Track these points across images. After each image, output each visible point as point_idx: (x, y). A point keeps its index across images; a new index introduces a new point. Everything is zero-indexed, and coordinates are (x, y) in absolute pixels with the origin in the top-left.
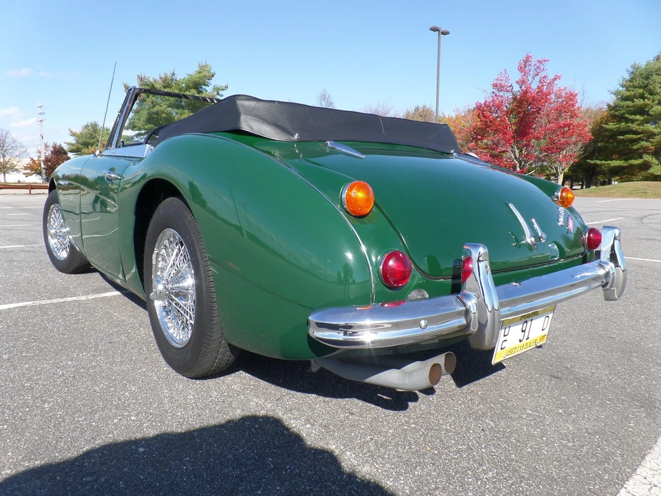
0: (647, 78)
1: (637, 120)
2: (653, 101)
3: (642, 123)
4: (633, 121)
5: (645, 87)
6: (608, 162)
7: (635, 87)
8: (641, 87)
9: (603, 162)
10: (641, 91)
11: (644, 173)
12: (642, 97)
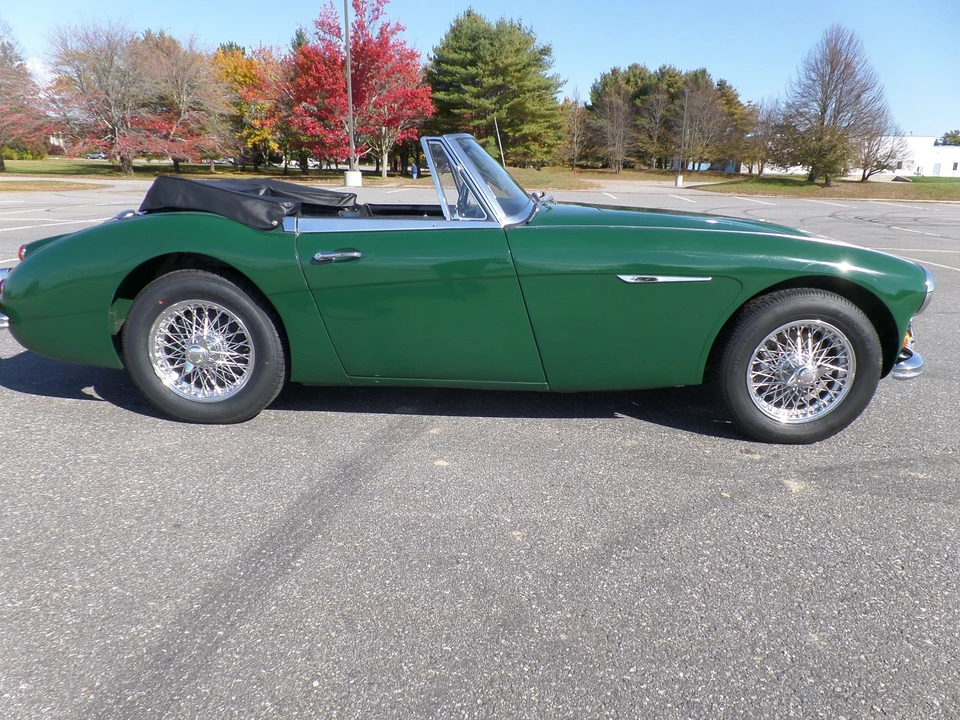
0: (473, 39)
1: (470, 92)
2: (484, 71)
3: (477, 96)
4: (465, 92)
5: (473, 50)
7: (460, 48)
8: (466, 50)
10: (469, 55)
12: (473, 63)
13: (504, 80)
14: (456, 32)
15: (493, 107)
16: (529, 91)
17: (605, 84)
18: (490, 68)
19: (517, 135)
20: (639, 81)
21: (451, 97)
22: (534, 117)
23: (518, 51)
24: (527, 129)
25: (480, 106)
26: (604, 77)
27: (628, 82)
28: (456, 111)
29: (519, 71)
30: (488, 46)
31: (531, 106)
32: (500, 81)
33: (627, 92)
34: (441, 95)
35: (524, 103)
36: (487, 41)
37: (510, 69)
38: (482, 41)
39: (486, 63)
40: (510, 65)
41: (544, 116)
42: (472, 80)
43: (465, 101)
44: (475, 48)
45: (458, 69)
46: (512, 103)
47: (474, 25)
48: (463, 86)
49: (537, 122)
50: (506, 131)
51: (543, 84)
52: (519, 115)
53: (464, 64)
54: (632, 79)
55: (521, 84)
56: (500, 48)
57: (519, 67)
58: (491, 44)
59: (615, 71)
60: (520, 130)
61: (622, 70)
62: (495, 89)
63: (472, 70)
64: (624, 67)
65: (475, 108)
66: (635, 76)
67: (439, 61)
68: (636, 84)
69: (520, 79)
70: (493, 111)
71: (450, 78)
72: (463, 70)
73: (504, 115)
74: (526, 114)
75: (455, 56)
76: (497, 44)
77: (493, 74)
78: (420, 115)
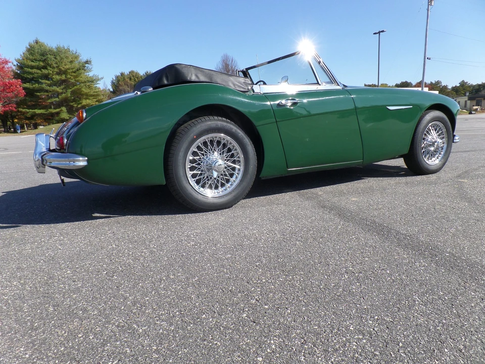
0: (43, 55)
1: (46, 83)
2: (53, 72)
3: (50, 85)
4: (42, 83)
5: (44, 61)
6: (34, 110)
8: (40, 61)
9: (30, 110)
10: (42, 64)
11: (57, 118)
12: (45, 68)
13: (66, 77)
14: (31, 50)
15: (61, 91)
16: (82, 83)
17: (118, 81)
18: (56, 70)
19: (79, 106)
20: (136, 79)
21: (34, 86)
22: (87, 96)
23: (71, 62)
24: (84, 102)
25: (53, 91)
26: (117, 77)
27: (130, 79)
28: (38, 94)
29: (75, 72)
30: (53, 59)
31: (85, 90)
32: (63, 77)
33: (131, 84)
34: (27, 85)
35: (81, 89)
36: (52, 56)
37: (68, 71)
38: (49, 56)
39: (54, 68)
40: (69, 69)
41: (94, 96)
42: (46, 77)
43: (43, 88)
44: (45, 60)
45: (34, 70)
46: (73, 89)
47: (42, 48)
48: (40, 80)
49: (89, 99)
50: (72, 104)
51: (90, 79)
52: (78, 95)
53: (38, 68)
54: (132, 78)
55: (77, 79)
56: (61, 60)
57: (74, 70)
58: (55, 58)
59: (122, 74)
60: (81, 103)
61: (126, 74)
62: (62, 82)
63: (45, 71)
64: (127, 72)
65: (50, 92)
66: (133, 76)
67: (21, 66)
68: (135, 80)
69: (76, 77)
70: (62, 93)
71: (32, 76)
72: (39, 71)
73: (69, 95)
74: (82, 95)
75: (33, 64)
76: (58, 58)
77: (58, 74)
78: (16, 96)
